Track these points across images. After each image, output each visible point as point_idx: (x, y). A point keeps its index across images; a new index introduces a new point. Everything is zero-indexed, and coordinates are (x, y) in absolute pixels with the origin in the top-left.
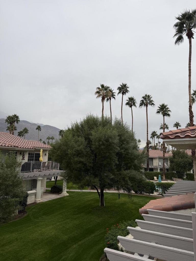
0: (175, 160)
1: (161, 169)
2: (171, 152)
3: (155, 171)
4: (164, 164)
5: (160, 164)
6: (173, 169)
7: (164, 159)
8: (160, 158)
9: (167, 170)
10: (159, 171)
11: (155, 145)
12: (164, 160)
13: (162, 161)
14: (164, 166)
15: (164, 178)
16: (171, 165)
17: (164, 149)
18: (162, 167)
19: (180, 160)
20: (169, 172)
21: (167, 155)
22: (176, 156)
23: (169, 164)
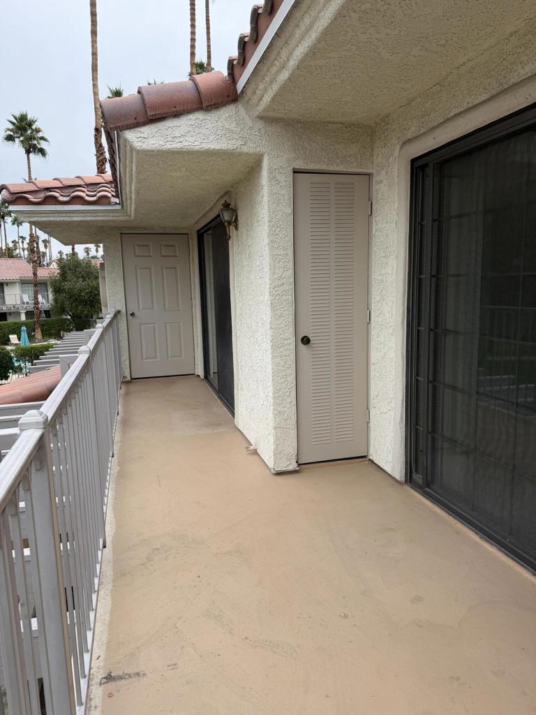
0: (67, 285)
1: (29, 314)
2: (54, 266)
3: (10, 320)
4: (36, 298)
5: (26, 299)
6: (62, 310)
7: (37, 285)
8: (23, 282)
9: (47, 313)
10: (23, 318)
11: (11, 245)
12: (35, 286)
13: (31, 289)
14: (37, 303)
15: (38, 334)
16: (56, 300)
17: (36, 258)
18: (31, 307)
19: (80, 284)
20: (53, 318)
21: (43, 273)
22: (69, 275)
23: (51, 296)
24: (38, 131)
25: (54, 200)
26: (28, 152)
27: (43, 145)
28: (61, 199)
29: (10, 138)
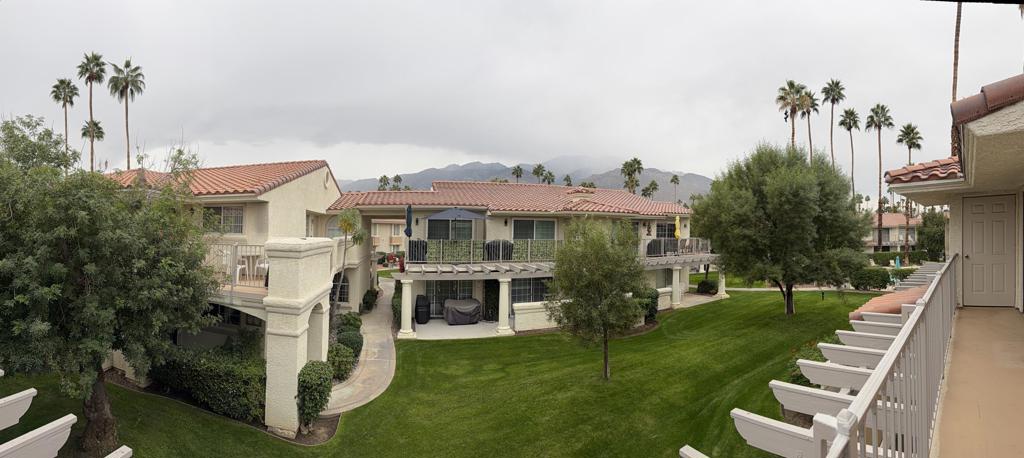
0: (927, 230)
1: (902, 247)
2: (920, 217)
3: (892, 251)
4: (907, 238)
5: (901, 238)
6: (923, 246)
7: (909, 229)
8: (901, 228)
9: (913, 247)
10: (899, 250)
11: (896, 205)
12: (908, 230)
13: (904, 232)
14: (907, 241)
15: (907, 261)
16: (919, 240)
17: (909, 214)
18: (904, 243)
19: (935, 229)
20: (916, 251)
21: (912, 222)
22: (928, 223)
23: (916, 237)
24: (917, 133)
25: (918, 179)
26: (910, 148)
27: (920, 142)
28: (923, 177)
29: (900, 141)
